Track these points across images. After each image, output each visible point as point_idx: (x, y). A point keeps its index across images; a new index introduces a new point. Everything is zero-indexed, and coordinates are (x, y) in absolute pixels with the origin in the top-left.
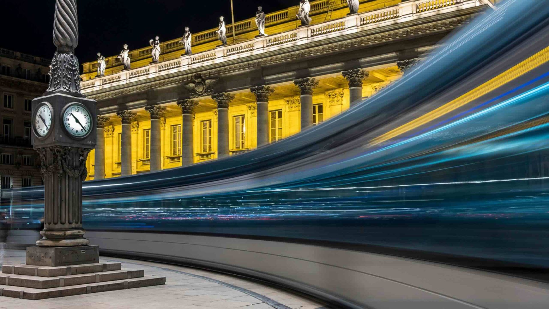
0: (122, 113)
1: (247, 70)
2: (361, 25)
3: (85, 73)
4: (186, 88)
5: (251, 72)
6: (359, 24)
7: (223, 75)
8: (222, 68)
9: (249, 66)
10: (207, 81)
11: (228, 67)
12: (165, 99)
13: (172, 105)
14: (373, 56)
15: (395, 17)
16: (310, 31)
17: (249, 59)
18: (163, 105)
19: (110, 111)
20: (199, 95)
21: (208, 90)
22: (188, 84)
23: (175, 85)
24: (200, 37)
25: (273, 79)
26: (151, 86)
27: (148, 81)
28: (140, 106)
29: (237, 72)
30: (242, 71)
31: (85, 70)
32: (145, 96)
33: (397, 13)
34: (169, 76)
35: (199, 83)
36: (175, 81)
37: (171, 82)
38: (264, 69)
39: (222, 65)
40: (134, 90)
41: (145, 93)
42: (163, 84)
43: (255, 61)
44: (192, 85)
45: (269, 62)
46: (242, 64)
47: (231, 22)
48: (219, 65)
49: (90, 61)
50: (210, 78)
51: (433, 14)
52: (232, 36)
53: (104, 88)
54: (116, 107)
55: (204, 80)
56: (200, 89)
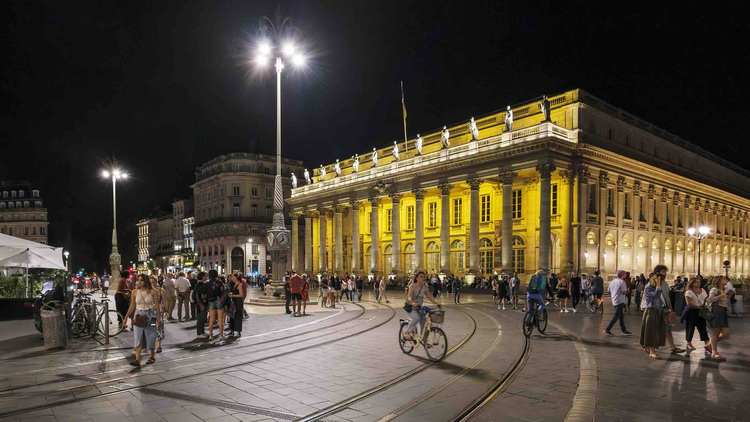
0: (336, 206)
1: (410, 178)
2: (479, 148)
3: (315, 176)
4: (373, 190)
5: (412, 179)
6: (478, 148)
7: (396, 181)
8: (395, 177)
9: (410, 176)
10: (386, 185)
11: (398, 176)
12: (362, 197)
13: (365, 201)
14: (492, 168)
15: (498, 143)
16: (448, 152)
17: (410, 171)
18: (360, 201)
19: (328, 205)
20: (381, 195)
21: (387, 191)
22: (374, 187)
23: (367, 188)
24: (386, 151)
25: (425, 185)
26: (352, 188)
27: (350, 185)
28: (346, 201)
29: (404, 180)
30: (407, 179)
31: (315, 174)
32: (349, 195)
33: (501, 140)
34: (363, 182)
35: (381, 187)
36: (367, 185)
37: (364, 186)
38: (419, 177)
39: (395, 175)
40: (343, 190)
41: (350, 193)
42: (360, 187)
43: (414, 172)
44: (377, 188)
45: (423, 173)
46: (407, 174)
47: (404, 141)
48: (393, 175)
49: (318, 168)
50: (387, 183)
51: (522, 141)
52: (405, 151)
53: (325, 189)
54: (332, 201)
55: (384, 185)
56: (382, 191)
